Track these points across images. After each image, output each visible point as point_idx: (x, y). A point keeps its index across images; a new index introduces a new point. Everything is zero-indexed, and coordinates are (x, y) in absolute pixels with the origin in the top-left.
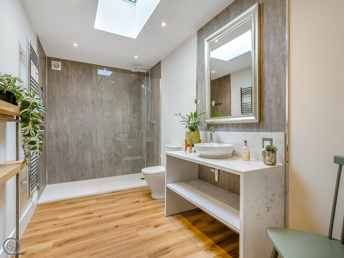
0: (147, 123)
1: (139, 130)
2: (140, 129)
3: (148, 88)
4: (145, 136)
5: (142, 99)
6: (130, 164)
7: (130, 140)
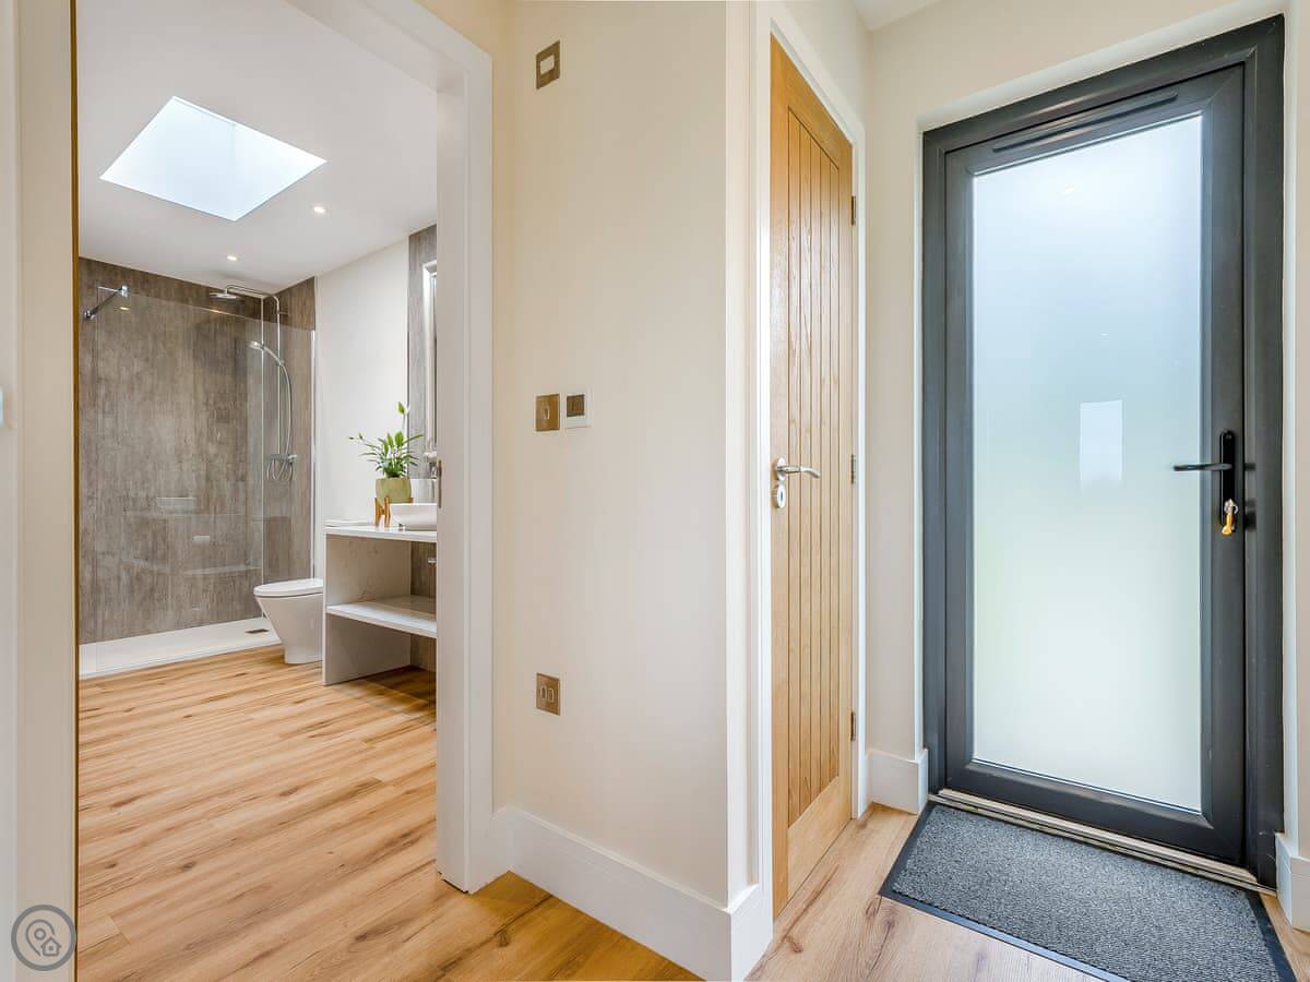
0: (269, 458)
1: (240, 484)
2: (243, 479)
3: (271, 353)
4: (260, 501)
5: (251, 381)
6: (205, 591)
7: (206, 515)
